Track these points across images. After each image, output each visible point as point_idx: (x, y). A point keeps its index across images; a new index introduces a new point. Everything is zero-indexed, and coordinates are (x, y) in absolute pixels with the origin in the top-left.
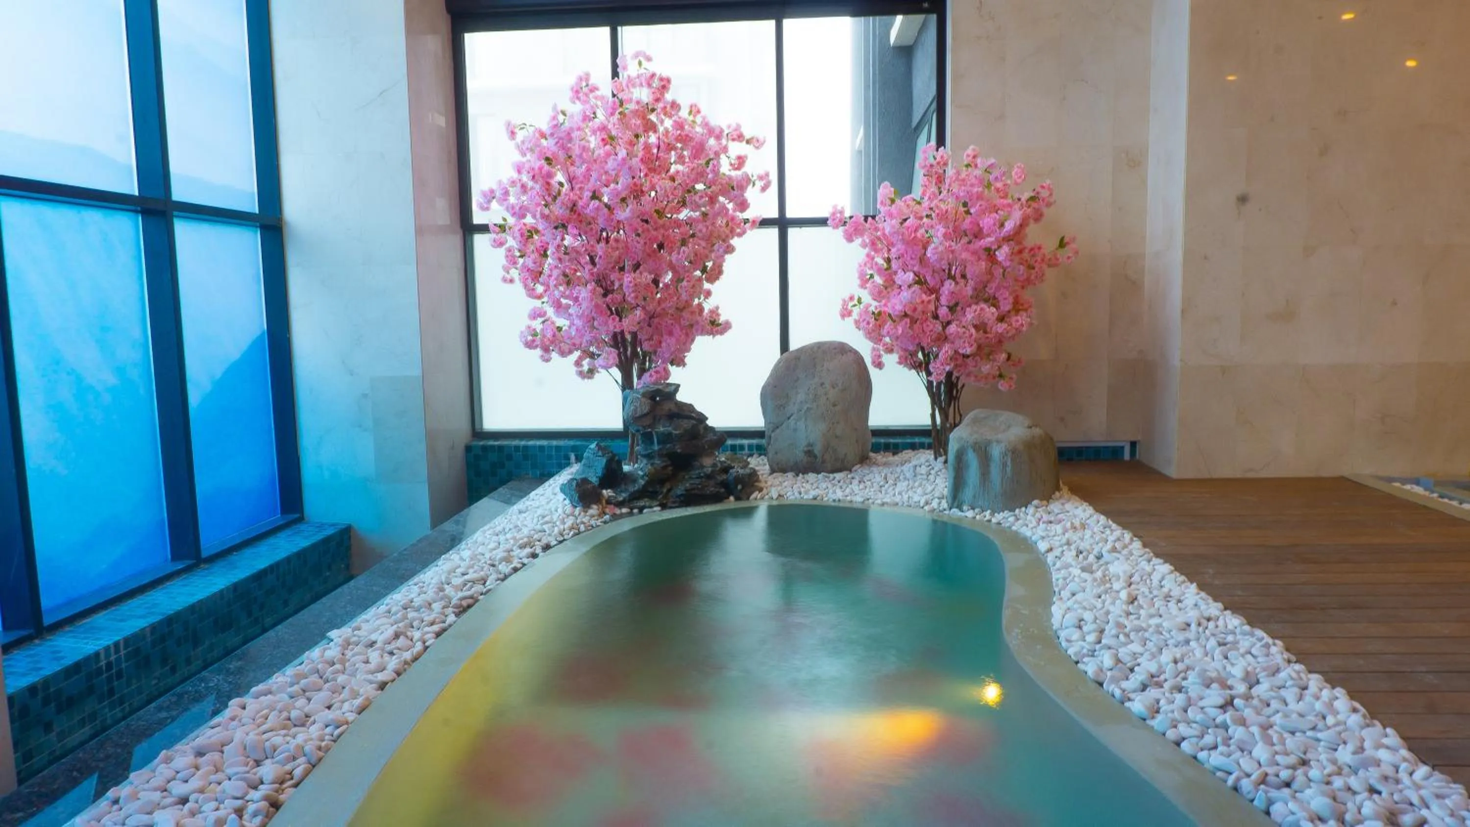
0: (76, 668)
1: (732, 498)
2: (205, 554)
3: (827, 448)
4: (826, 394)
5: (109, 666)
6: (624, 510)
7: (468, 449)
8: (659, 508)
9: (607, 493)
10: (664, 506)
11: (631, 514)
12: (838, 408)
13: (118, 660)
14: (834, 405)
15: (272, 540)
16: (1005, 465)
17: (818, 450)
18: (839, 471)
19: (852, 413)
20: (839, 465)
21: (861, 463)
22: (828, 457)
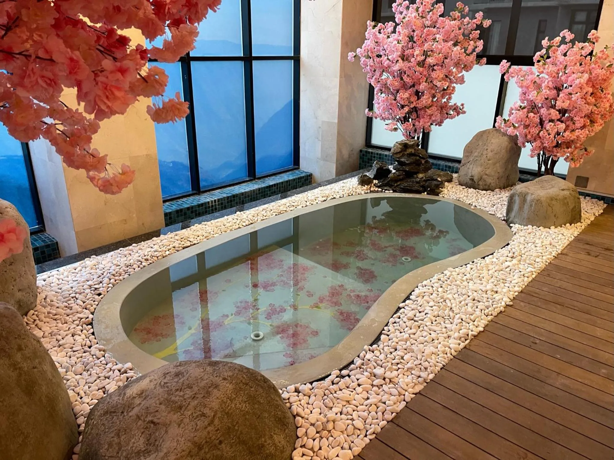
0: (202, 205)
1: (426, 193)
2: (257, 177)
3: (481, 179)
4: (487, 154)
5: (212, 206)
6: (380, 190)
7: (361, 151)
8: (392, 191)
9: (375, 181)
10: (395, 191)
11: (382, 191)
12: (490, 162)
13: (215, 205)
14: (488, 160)
15: (282, 175)
16: (531, 206)
17: (475, 179)
18: (486, 190)
19: (498, 165)
20: (487, 187)
21: (500, 188)
22: (481, 183)
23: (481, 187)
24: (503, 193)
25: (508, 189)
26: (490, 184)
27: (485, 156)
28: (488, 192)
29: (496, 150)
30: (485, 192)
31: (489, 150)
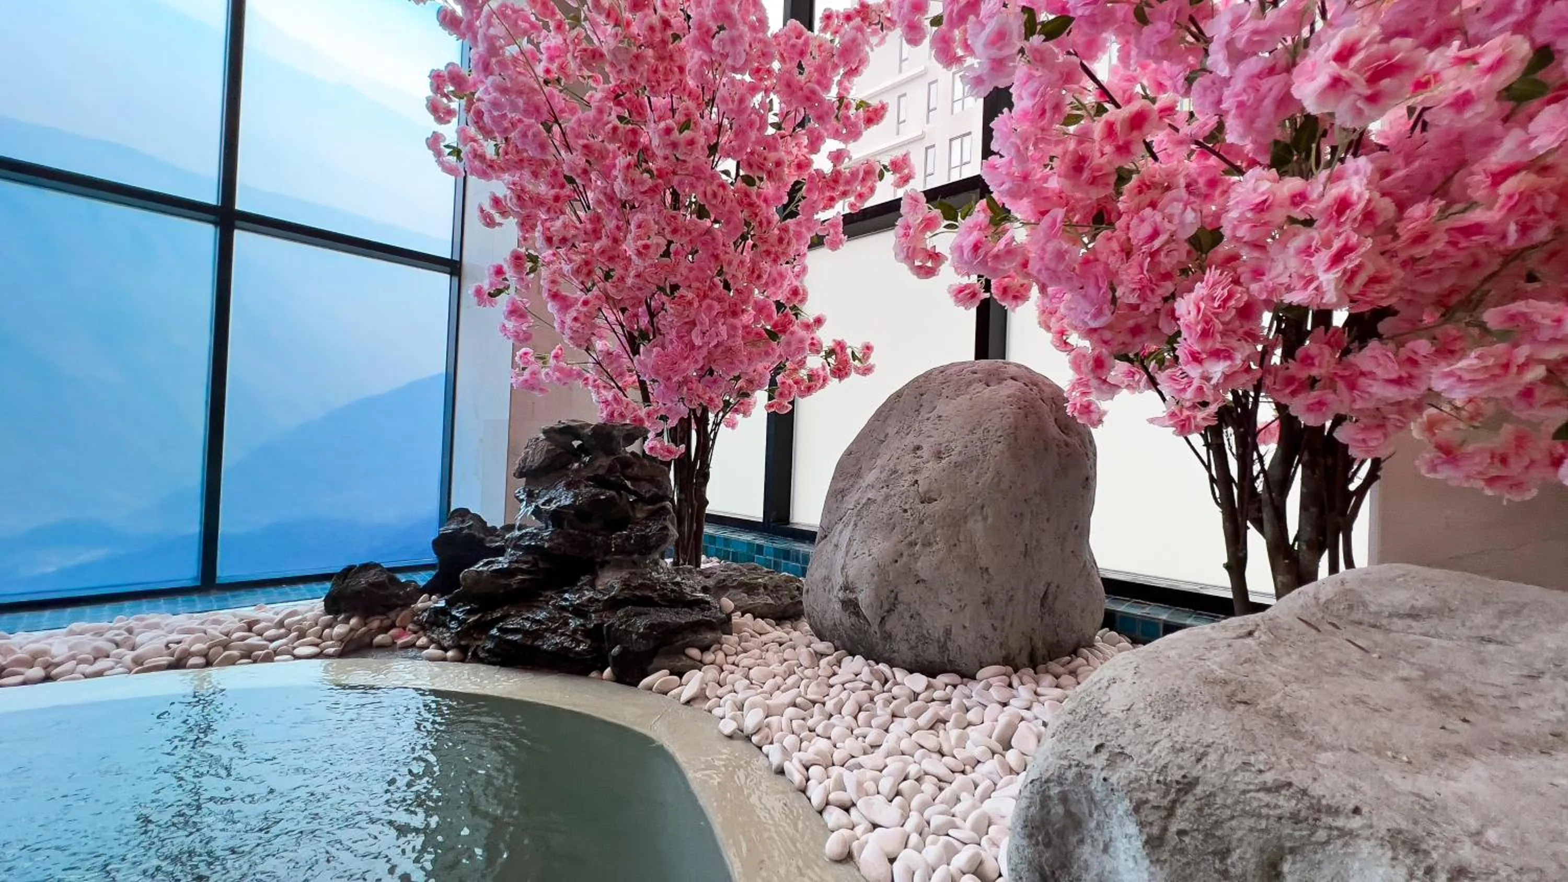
1: (609, 672)
3: (892, 603)
12: (933, 508)
14: (924, 501)
18: (931, 672)
19: (976, 526)
20: (932, 653)
21: (1006, 661)
22: (894, 625)
23: (904, 650)
24: (1024, 693)
25: (1054, 666)
26: (948, 632)
27: (910, 478)
28: (942, 679)
29: (958, 446)
30: (918, 681)
31: (926, 453)
